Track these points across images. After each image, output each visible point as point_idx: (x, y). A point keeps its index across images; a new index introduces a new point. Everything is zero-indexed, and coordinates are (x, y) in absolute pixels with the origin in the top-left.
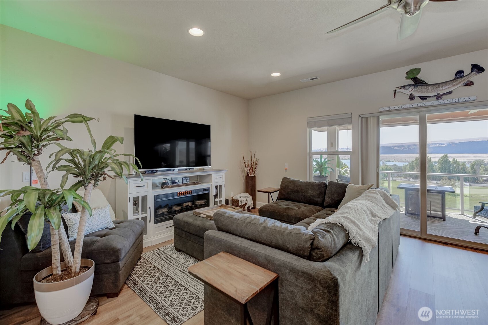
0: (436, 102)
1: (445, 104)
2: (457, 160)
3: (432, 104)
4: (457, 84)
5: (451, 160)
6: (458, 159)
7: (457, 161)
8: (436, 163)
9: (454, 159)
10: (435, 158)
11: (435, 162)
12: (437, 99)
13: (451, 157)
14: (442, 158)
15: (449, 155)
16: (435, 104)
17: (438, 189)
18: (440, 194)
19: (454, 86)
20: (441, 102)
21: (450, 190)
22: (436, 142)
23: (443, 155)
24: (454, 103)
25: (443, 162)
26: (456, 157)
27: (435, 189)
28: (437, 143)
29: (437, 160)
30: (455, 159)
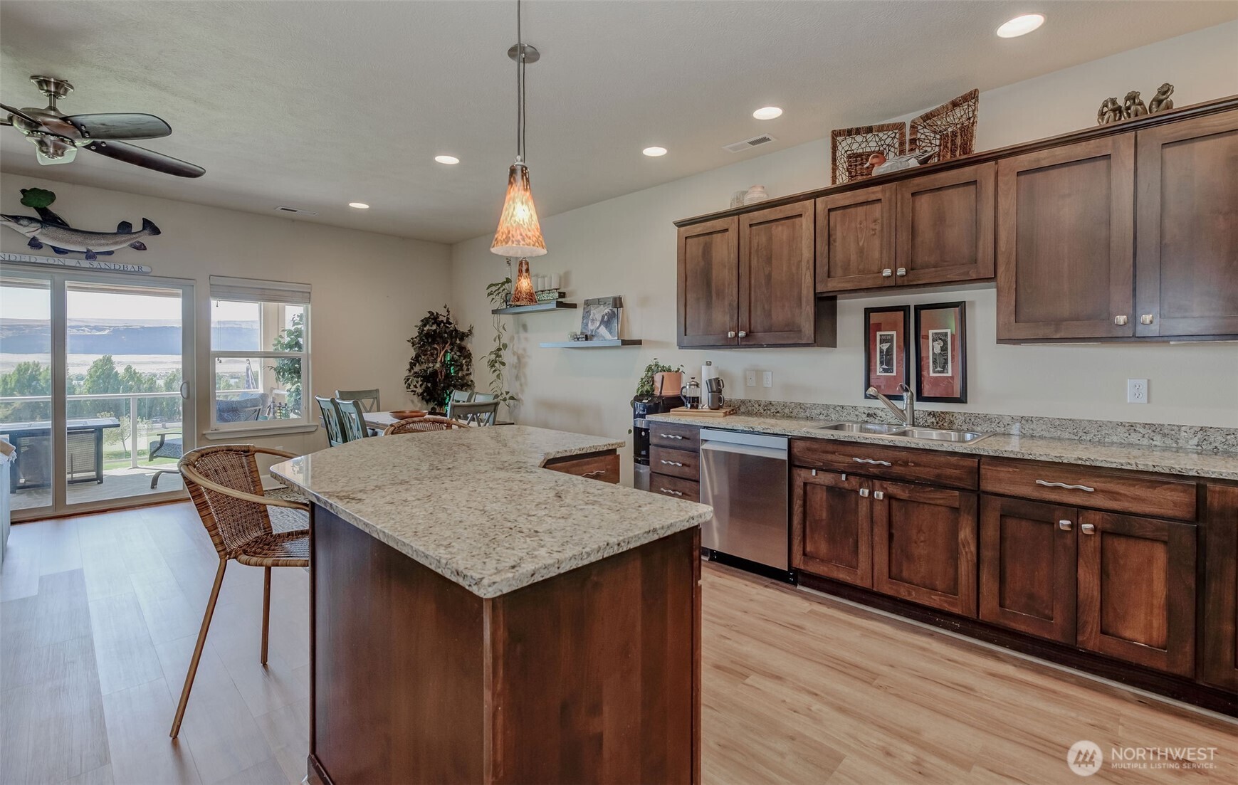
0: (85, 263)
1: (101, 270)
2: (137, 371)
3: (78, 265)
4: (121, 243)
5: (120, 370)
6: (139, 369)
7: (135, 373)
8: (82, 379)
9: (128, 369)
10: (78, 365)
11: (80, 378)
12: (87, 258)
13: (121, 363)
14: (96, 364)
15: (115, 358)
16: (83, 266)
17: (89, 425)
18: (93, 434)
19: (116, 243)
20: (95, 264)
21: (112, 423)
22: (83, 321)
23: (101, 357)
24: (117, 270)
25: (99, 377)
26: (134, 363)
27: (82, 425)
28: (86, 326)
29: (84, 371)
30: (130, 368)
